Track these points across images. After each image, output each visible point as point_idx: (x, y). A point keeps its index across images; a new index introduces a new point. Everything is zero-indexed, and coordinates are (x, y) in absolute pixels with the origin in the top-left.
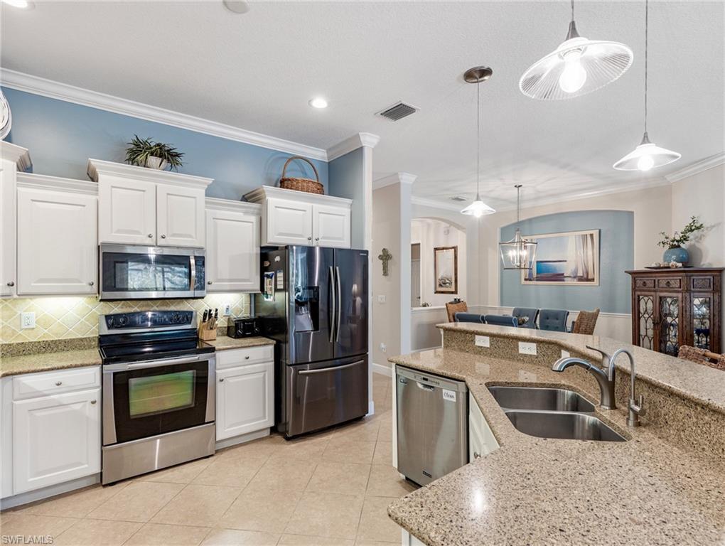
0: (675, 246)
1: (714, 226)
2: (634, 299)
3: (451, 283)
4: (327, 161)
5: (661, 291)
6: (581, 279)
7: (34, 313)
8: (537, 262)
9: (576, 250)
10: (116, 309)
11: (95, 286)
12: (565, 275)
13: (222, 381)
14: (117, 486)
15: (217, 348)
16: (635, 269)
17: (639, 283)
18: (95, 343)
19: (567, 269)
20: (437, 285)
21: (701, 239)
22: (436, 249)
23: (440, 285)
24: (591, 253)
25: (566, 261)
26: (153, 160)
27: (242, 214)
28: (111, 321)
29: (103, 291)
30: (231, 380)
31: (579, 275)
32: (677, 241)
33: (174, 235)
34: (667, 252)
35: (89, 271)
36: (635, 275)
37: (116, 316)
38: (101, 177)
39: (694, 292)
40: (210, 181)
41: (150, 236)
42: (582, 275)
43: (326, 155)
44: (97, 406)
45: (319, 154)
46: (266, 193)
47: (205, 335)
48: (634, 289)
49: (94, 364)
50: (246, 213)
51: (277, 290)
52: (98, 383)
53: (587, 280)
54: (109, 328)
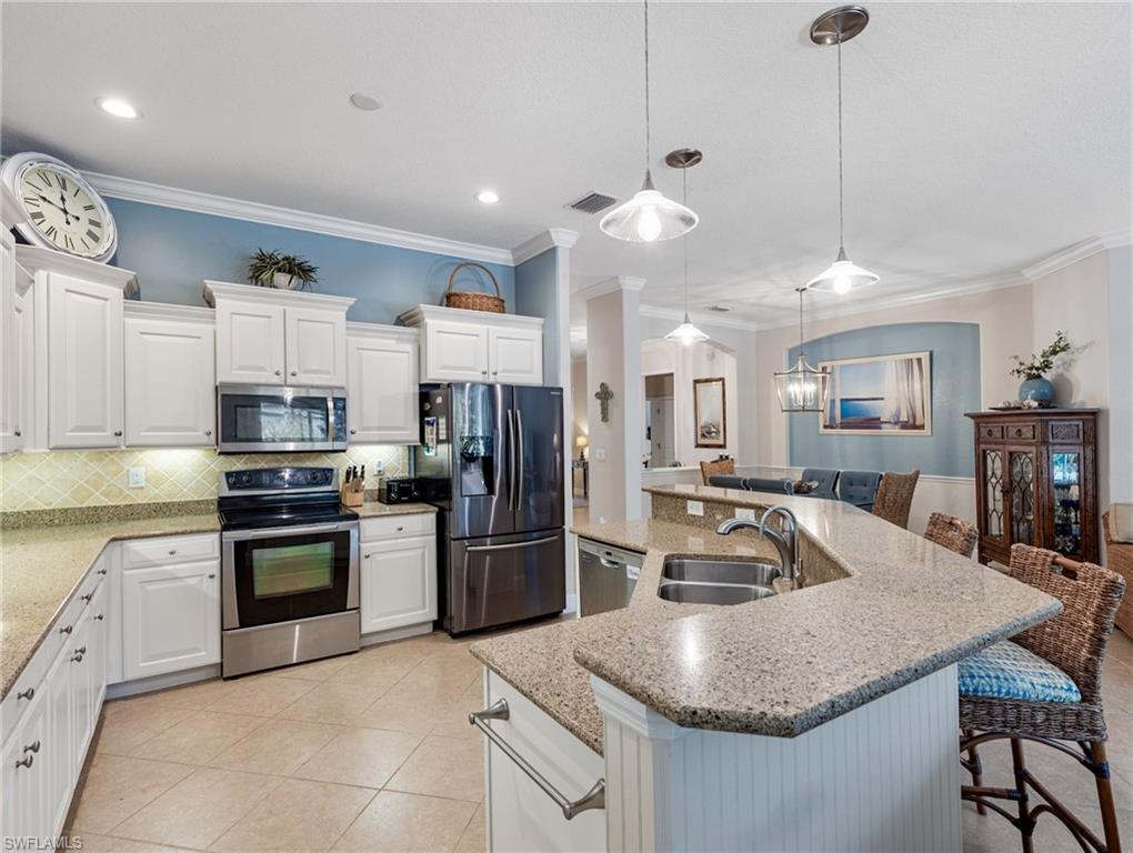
0: (1033, 376)
1: (1085, 347)
2: (977, 456)
3: (718, 433)
4: (513, 265)
5: (1012, 444)
6: (905, 426)
7: (143, 469)
8: (842, 400)
9: (897, 381)
10: (239, 465)
11: (213, 436)
12: (882, 420)
13: (367, 557)
14: (240, 680)
15: (360, 515)
16: (983, 411)
17: (984, 432)
18: (214, 507)
19: (885, 411)
20: (699, 436)
21: (1070, 364)
22: (696, 382)
23: (703, 436)
24: (919, 386)
25: (882, 399)
26: (281, 278)
27: (393, 342)
28: (232, 480)
29: (223, 441)
30: (380, 557)
31: (901, 419)
32: (1037, 369)
33: (306, 372)
34: (1023, 386)
35: (205, 417)
36: (979, 419)
37: (239, 474)
38: (218, 302)
39: (1053, 444)
40: (351, 301)
41: (277, 374)
42: (906, 419)
43: (511, 257)
44: (216, 582)
45: (501, 257)
46: (425, 315)
47: (350, 499)
48: (978, 441)
49: (213, 531)
50: (399, 340)
51: (439, 442)
52: (217, 554)
53: (915, 427)
54: (230, 489)
